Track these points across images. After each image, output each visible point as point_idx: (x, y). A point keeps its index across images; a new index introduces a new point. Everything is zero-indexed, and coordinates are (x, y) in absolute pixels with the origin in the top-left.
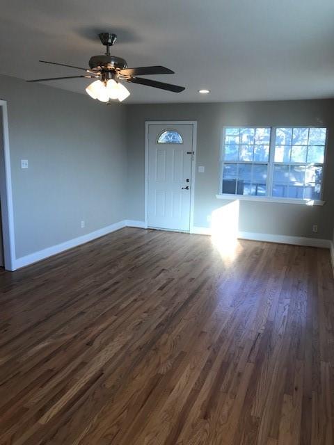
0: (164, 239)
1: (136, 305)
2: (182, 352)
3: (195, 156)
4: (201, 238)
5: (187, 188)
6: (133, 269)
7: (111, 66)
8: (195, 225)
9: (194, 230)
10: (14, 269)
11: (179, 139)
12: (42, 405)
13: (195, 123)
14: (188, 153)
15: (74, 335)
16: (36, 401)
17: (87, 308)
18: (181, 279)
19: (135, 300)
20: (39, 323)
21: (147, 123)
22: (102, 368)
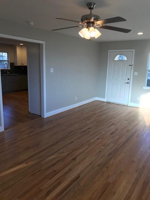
0: (114, 108)
1: (99, 141)
2: (121, 171)
3: (133, 67)
4: (134, 109)
5: (128, 83)
6: (98, 122)
7: (92, 20)
8: (131, 101)
9: (130, 104)
10: (45, 117)
11: (125, 58)
12: (49, 190)
13: (134, 50)
14: (129, 65)
15: (67, 153)
16: (47, 186)
17: (74, 140)
18: (122, 130)
19: (98, 138)
20: (52, 145)
21: (109, 51)
22: (79, 174)
